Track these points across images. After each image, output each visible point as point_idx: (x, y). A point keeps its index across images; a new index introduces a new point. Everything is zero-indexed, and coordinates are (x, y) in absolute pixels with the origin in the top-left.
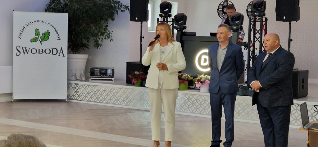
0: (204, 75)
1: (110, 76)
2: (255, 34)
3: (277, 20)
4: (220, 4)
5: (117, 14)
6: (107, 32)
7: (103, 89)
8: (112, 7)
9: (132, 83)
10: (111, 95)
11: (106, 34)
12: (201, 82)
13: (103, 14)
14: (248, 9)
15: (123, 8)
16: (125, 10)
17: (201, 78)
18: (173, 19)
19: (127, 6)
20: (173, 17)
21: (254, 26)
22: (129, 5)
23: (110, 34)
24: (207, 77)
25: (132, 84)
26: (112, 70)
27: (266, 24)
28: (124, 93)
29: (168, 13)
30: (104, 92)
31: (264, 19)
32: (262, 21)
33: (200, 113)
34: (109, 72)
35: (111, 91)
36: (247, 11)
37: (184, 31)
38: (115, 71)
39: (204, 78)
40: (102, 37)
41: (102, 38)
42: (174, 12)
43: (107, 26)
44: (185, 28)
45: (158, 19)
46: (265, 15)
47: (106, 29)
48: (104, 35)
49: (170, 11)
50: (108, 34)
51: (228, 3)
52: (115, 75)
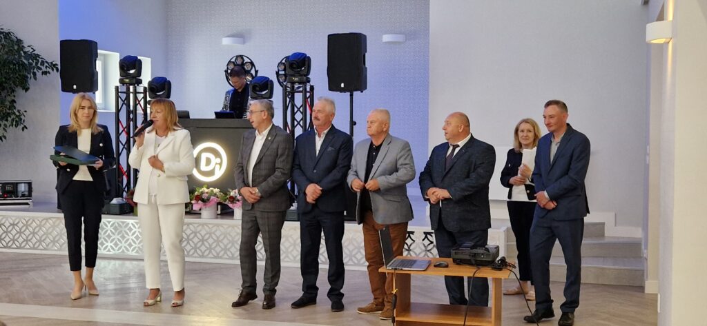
0: (208, 188)
1: (23, 195)
3: (331, 88)
4: (230, 62)
5: (35, 79)
6: (14, 113)
7: (12, 222)
8: (23, 64)
11: (13, 116)
12: (203, 201)
14: (279, 70)
15: (46, 67)
16: (50, 70)
17: (202, 193)
18: (145, 88)
19: (54, 63)
21: (292, 99)
22: (58, 62)
23: (22, 117)
24: (212, 191)
26: (27, 185)
27: (312, 97)
29: (135, 78)
31: (308, 89)
34: (22, 188)
35: (27, 226)
36: (277, 73)
39: (207, 193)
41: (5, 125)
43: (14, 101)
45: (117, 88)
46: (309, 82)
47: (12, 107)
48: (9, 119)
49: (139, 73)
50: (17, 116)
51: (244, 60)
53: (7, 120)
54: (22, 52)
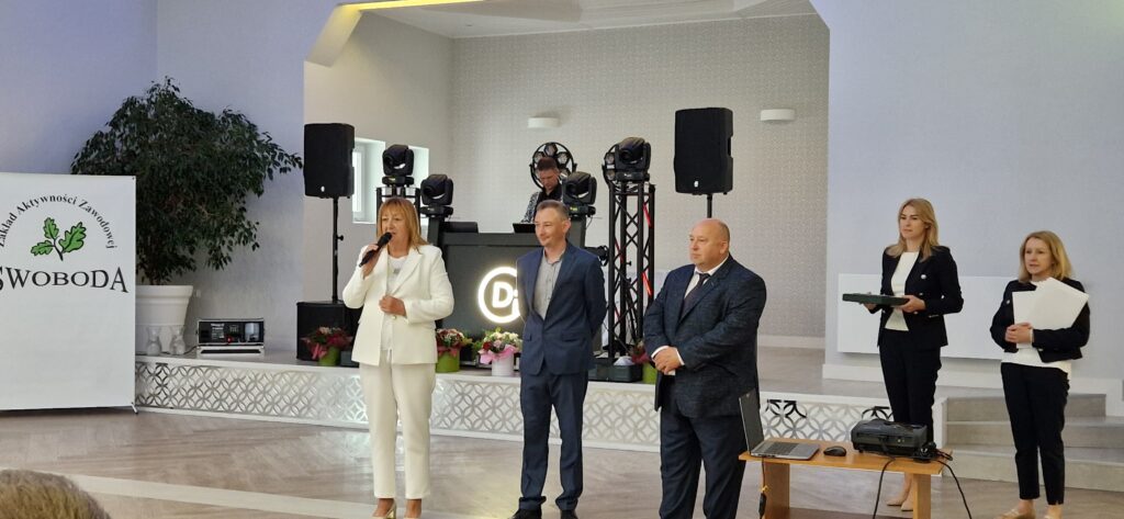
0: (502, 332)
1: (252, 340)
2: (624, 226)
3: (679, 189)
4: (537, 152)
5: (271, 178)
6: (243, 226)
7: (236, 376)
8: (256, 158)
9: (314, 357)
10: (256, 391)
11: (241, 230)
12: (495, 350)
13: (232, 177)
14: (606, 163)
15: (286, 162)
16: (291, 166)
17: (494, 339)
18: (417, 190)
19: (296, 156)
20: (418, 184)
21: (623, 205)
22: (301, 155)
23: (253, 231)
24: (508, 336)
25: (311, 360)
26: (257, 325)
27: (652, 201)
28: (291, 384)
29: (404, 175)
30: (238, 384)
31: (646, 190)
32: (641, 194)
33: (493, 431)
34: (251, 329)
35: (255, 381)
36: (604, 168)
37: (446, 220)
38: (266, 327)
39: (500, 339)
40: (230, 238)
41: (231, 242)
42: (421, 173)
43: (243, 209)
44: (450, 211)
45: (379, 190)
46: (648, 179)
47: (240, 217)
48: (236, 234)
49: (410, 168)
50: (246, 230)
51: (556, 150)
52: (266, 338)
54: (255, 142)
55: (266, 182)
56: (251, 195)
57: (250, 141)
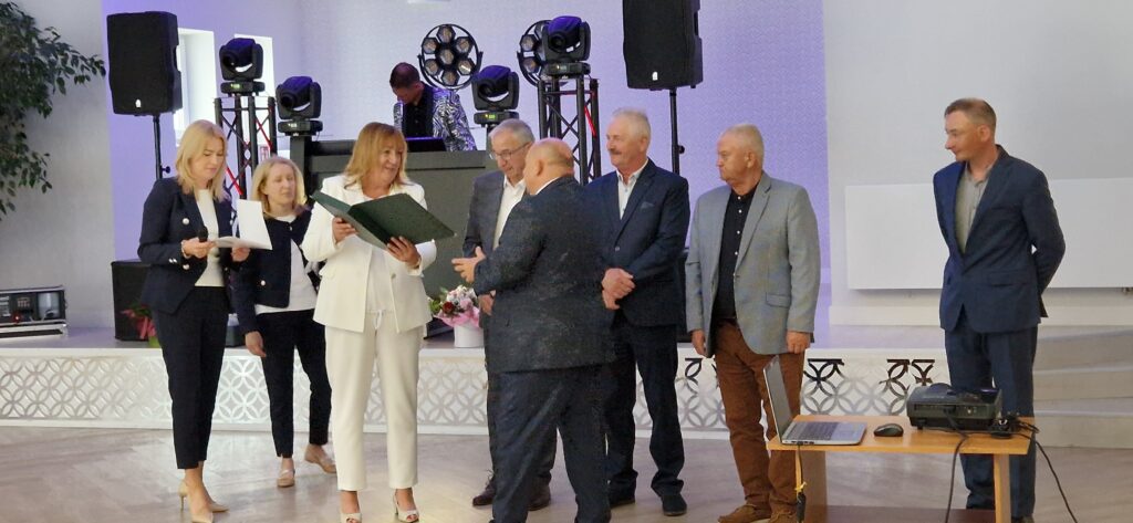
1: (50, 316)
3: (632, 84)
4: (427, 38)
5: (63, 91)
8: (40, 65)
9: (142, 337)
10: (62, 388)
11: (25, 166)
14: (522, 50)
15: (83, 67)
16: (90, 73)
18: (271, 101)
19: (96, 59)
20: (270, 90)
21: (557, 107)
22: (105, 57)
23: (42, 166)
26: (55, 295)
27: (594, 100)
29: (250, 80)
31: (587, 88)
32: (580, 93)
34: (48, 302)
36: (520, 56)
37: (314, 138)
38: (68, 297)
40: (10, 177)
41: (12, 184)
43: (23, 136)
44: (318, 127)
45: (218, 102)
46: (588, 72)
47: (22, 148)
48: (18, 170)
49: (258, 71)
50: (32, 165)
51: (454, 34)
53: (14, 174)
55: (55, 97)
56: (34, 116)
57: (28, 40)
